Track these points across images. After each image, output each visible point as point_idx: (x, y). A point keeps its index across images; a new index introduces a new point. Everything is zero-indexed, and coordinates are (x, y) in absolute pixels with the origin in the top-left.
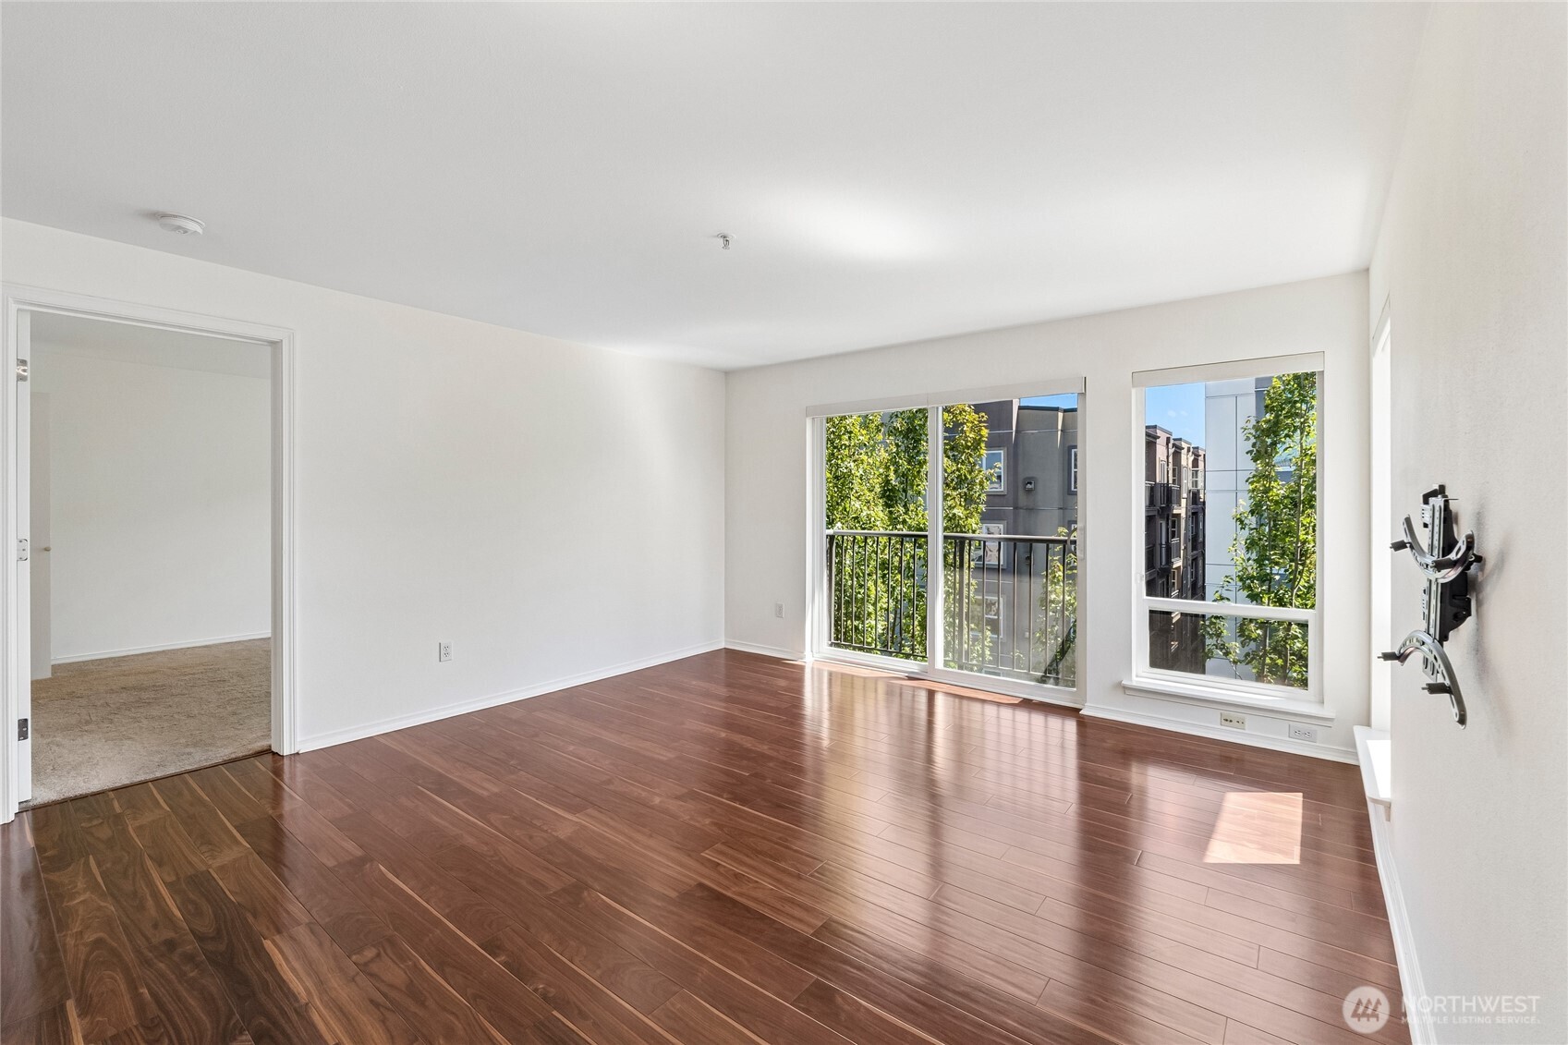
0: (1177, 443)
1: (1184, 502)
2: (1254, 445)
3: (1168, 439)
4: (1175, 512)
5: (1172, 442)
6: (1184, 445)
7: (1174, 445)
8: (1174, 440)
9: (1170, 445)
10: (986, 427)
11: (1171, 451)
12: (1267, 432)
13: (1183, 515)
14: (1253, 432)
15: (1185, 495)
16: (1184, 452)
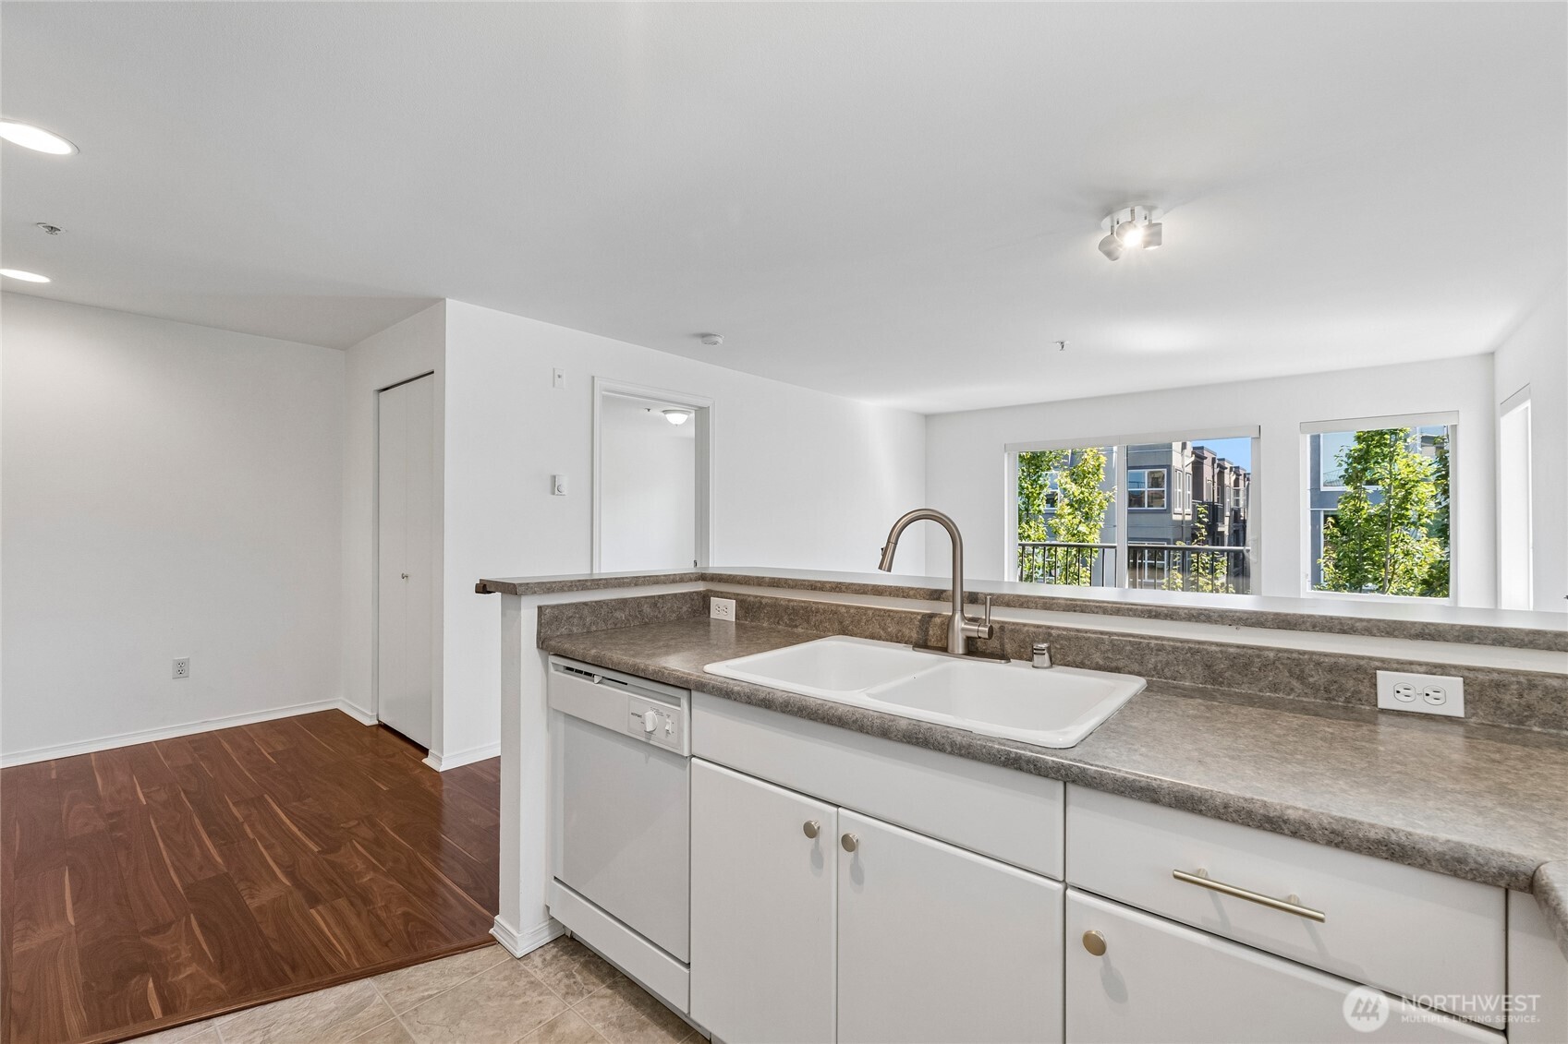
0: (1221, 462)
1: (1227, 520)
2: (1346, 470)
3: (1214, 460)
4: (1220, 529)
5: (1217, 461)
6: (1227, 465)
7: (1219, 465)
8: (1219, 460)
9: (1216, 465)
10: (1104, 455)
11: (1217, 470)
12: (1358, 460)
13: (1226, 533)
14: (1345, 459)
15: (1228, 513)
16: (1227, 471)
